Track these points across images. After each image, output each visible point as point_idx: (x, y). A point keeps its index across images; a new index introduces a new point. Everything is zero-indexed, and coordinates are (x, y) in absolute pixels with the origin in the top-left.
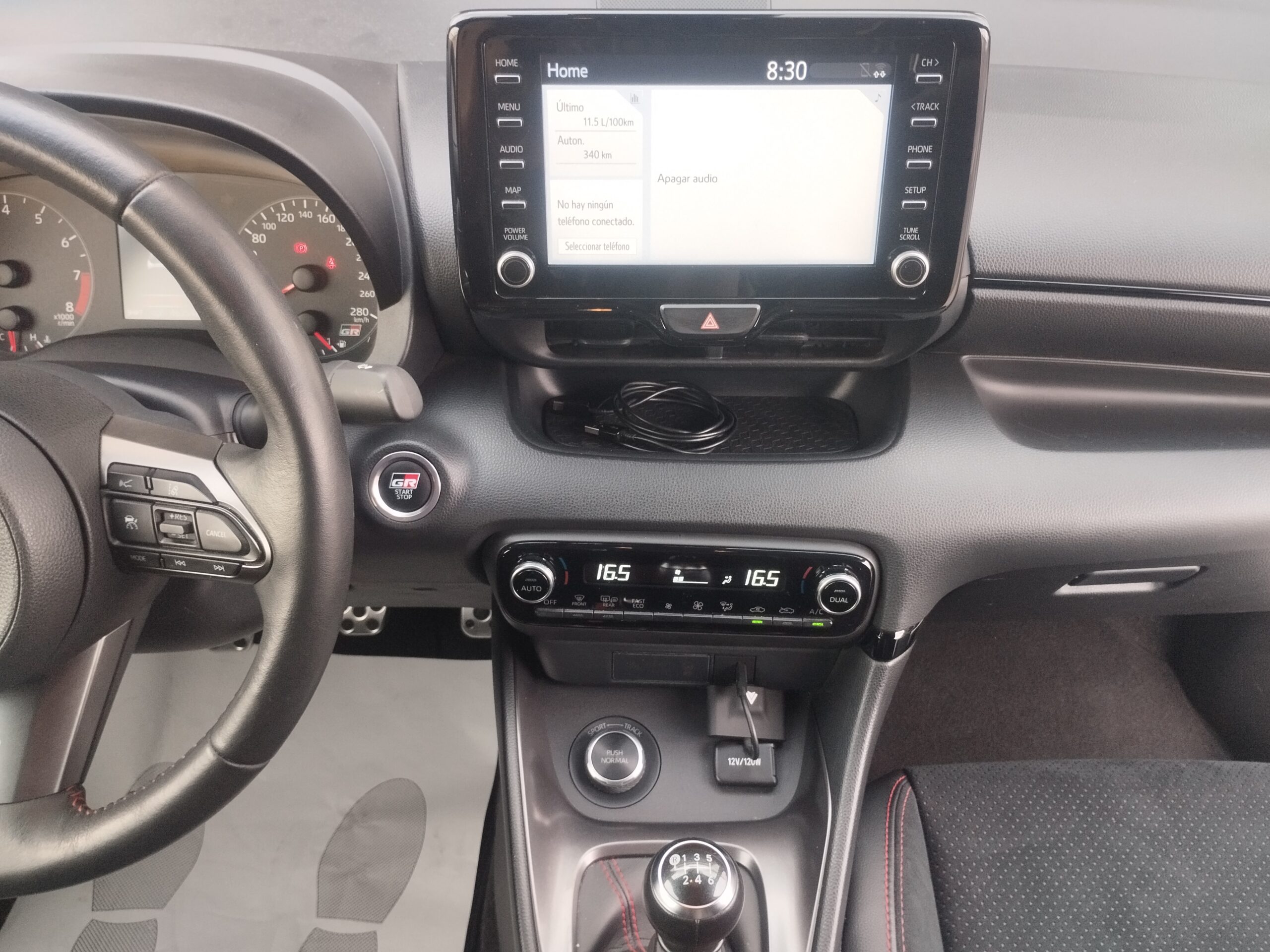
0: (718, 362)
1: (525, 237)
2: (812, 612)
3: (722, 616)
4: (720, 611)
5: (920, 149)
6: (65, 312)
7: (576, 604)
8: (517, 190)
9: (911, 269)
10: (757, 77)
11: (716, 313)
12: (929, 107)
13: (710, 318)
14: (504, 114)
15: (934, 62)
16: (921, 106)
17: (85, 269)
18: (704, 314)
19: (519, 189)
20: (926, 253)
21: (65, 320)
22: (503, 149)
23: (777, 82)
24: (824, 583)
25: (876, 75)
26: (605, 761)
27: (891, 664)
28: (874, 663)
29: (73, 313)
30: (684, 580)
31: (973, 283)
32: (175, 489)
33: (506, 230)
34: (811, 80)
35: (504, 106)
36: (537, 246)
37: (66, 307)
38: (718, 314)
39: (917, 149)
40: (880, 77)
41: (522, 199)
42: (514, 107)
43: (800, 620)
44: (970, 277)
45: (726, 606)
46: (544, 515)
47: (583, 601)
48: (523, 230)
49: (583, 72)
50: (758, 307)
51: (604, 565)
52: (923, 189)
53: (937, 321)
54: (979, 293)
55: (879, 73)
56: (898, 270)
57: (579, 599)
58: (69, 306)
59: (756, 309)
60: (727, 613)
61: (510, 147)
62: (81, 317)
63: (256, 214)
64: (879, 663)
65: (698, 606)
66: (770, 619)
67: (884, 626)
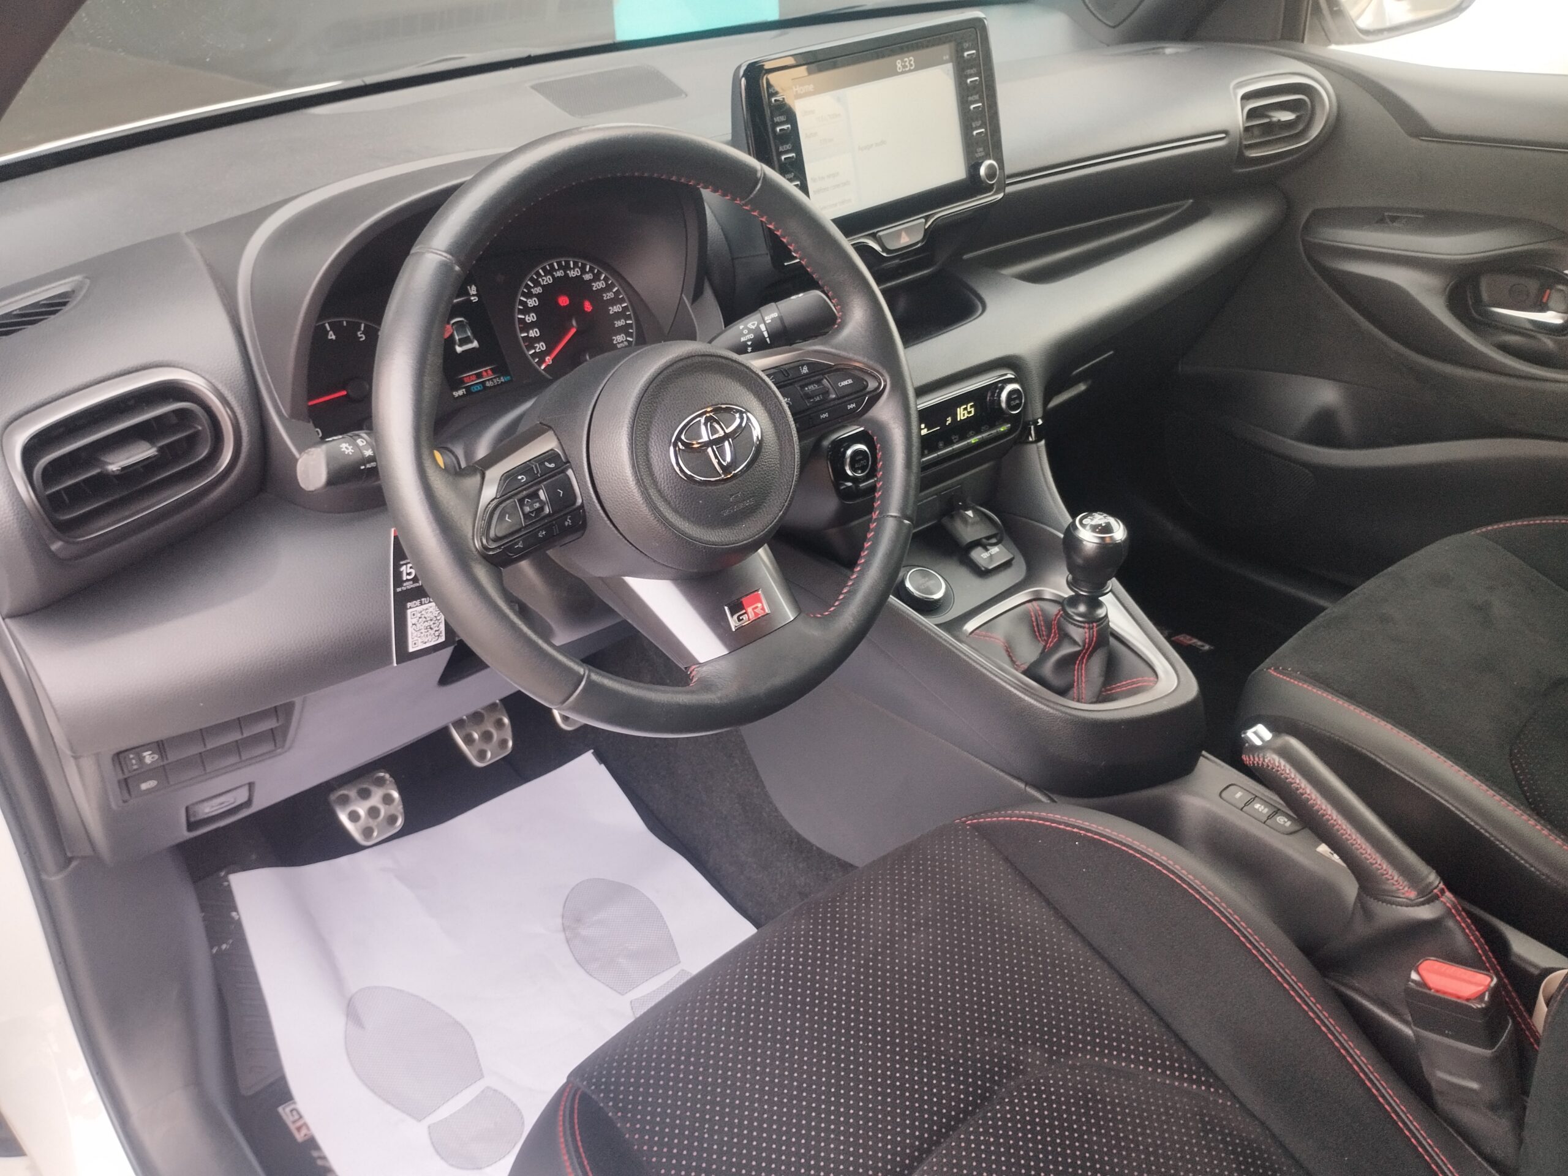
2: (998, 422)
3: (956, 446)
4: (953, 443)
5: (974, 98)
9: (991, 172)
10: (892, 72)
12: (973, 71)
13: (903, 234)
14: (778, 123)
15: (968, 44)
16: (966, 72)
18: (899, 234)
20: (995, 160)
22: (781, 149)
23: (903, 73)
27: (1042, 443)
28: (1034, 447)
30: (928, 431)
32: (805, 368)
34: (916, 68)
35: (777, 119)
38: (906, 231)
39: (970, 99)
40: (946, 58)
41: (797, 181)
42: (782, 118)
43: (994, 431)
45: (954, 439)
49: (811, 86)
50: (923, 220)
52: (980, 123)
59: (923, 222)
60: (958, 443)
61: (785, 146)
63: (524, 284)
65: (940, 445)
66: (980, 437)
67: (1032, 418)
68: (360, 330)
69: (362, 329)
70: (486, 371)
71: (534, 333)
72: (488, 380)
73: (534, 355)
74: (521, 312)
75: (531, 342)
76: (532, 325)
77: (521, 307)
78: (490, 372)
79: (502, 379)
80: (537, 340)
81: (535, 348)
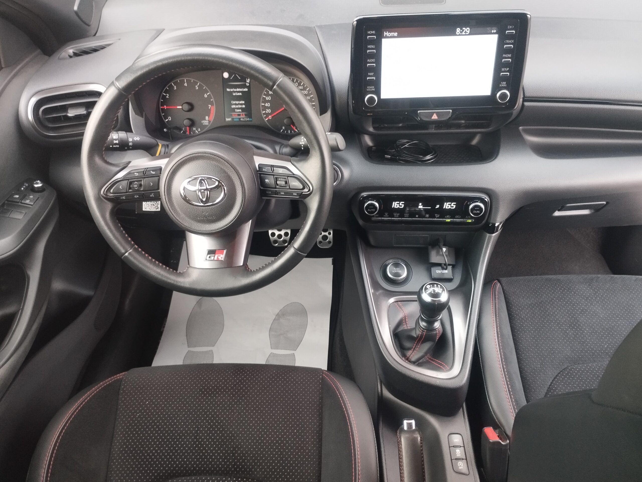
0: (433, 131)
1: (374, 90)
2: (467, 217)
3: (436, 219)
4: (435, 217)
5: (507, 56)
6: (205, 120)
7: (385, 216)
8: (372, 74)
9: (503, 96)
10: (453, 33)
11: (437, 113)
12: (510, 42)
13: (435, 115)
14: (370, 49)
15: (512, 27)
16: (508, 41)
17: (212, 105)
18: (432, 114)
19: (373, 73)
20: (508, 91)
21: (205, 123)
22: (368, 61)
23: (460, 35)
24: (471, 207)
25: (493, 31)
26: (394, 272)
27: (494, 235)
28: (488, 235)
29: (208, 120)
30: (423, 207)
31: (524, 101)
32: (281, 171)
33: (368, 87)
34: (471, 34)
35: (369, 47)
36: (378, 92)
37: (206, 118)
38: (438, 114)
39: (506, 56)
40: (494, 32)
41: (374, 77)
42: (373, 47)
43: (463, 220)
44: (523, 98)
45: (437, 216)
46: (375, 185)
47: (387, 215)
48: (374, 87)
49: (396, 34)
50: (451, 111)
51: (395, 202)
52: (508, 69)
53: (512, 114)
54: (526, 104)
55: (494, 31)
56: (499, 97)
57: (386, 214)
58: (207, 118)
59: (450, 112)
60: (437, 218)
61: (371, 60)
62: (210, 121)
64: (490, 235)
65: (427, 216)
66: (452, 220)
67: (492, 221)
68: (197, 85)
69: (198, 85)
70: (242, 114)
71: (267, 105)
72: (242, 118)
73: (264, 114)
74: (265, 95)
75: (265, 108)
76: (268, 101)
77: (266, 93)
78: (244, 115)
79: (248, 119)
80: (268, 108)
81: (266, 111)
